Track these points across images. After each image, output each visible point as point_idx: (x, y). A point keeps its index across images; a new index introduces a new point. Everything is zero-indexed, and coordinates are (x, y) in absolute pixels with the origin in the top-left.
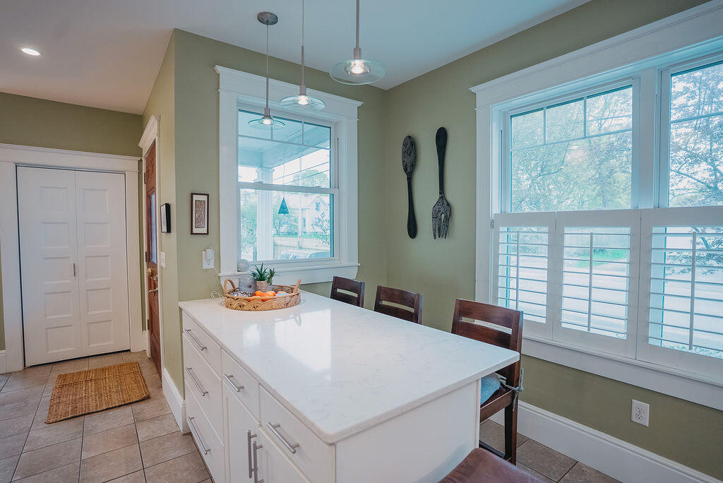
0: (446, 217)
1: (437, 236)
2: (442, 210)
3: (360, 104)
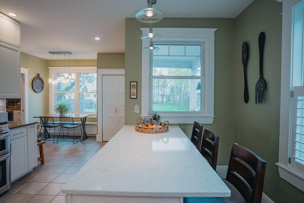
0: (263, 90)
1: (258, 102)
2: (261, 85)
3: (215, 29)
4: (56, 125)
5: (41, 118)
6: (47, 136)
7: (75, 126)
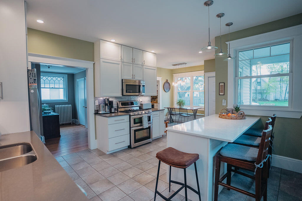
4: (176, 114)
5: (168, 108)
6: (172, 121)
7: (189, 115)
